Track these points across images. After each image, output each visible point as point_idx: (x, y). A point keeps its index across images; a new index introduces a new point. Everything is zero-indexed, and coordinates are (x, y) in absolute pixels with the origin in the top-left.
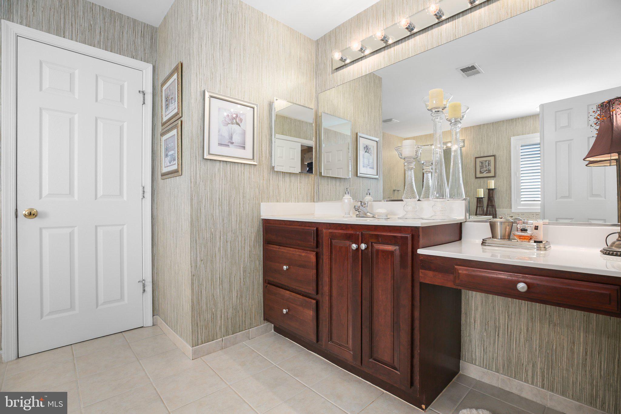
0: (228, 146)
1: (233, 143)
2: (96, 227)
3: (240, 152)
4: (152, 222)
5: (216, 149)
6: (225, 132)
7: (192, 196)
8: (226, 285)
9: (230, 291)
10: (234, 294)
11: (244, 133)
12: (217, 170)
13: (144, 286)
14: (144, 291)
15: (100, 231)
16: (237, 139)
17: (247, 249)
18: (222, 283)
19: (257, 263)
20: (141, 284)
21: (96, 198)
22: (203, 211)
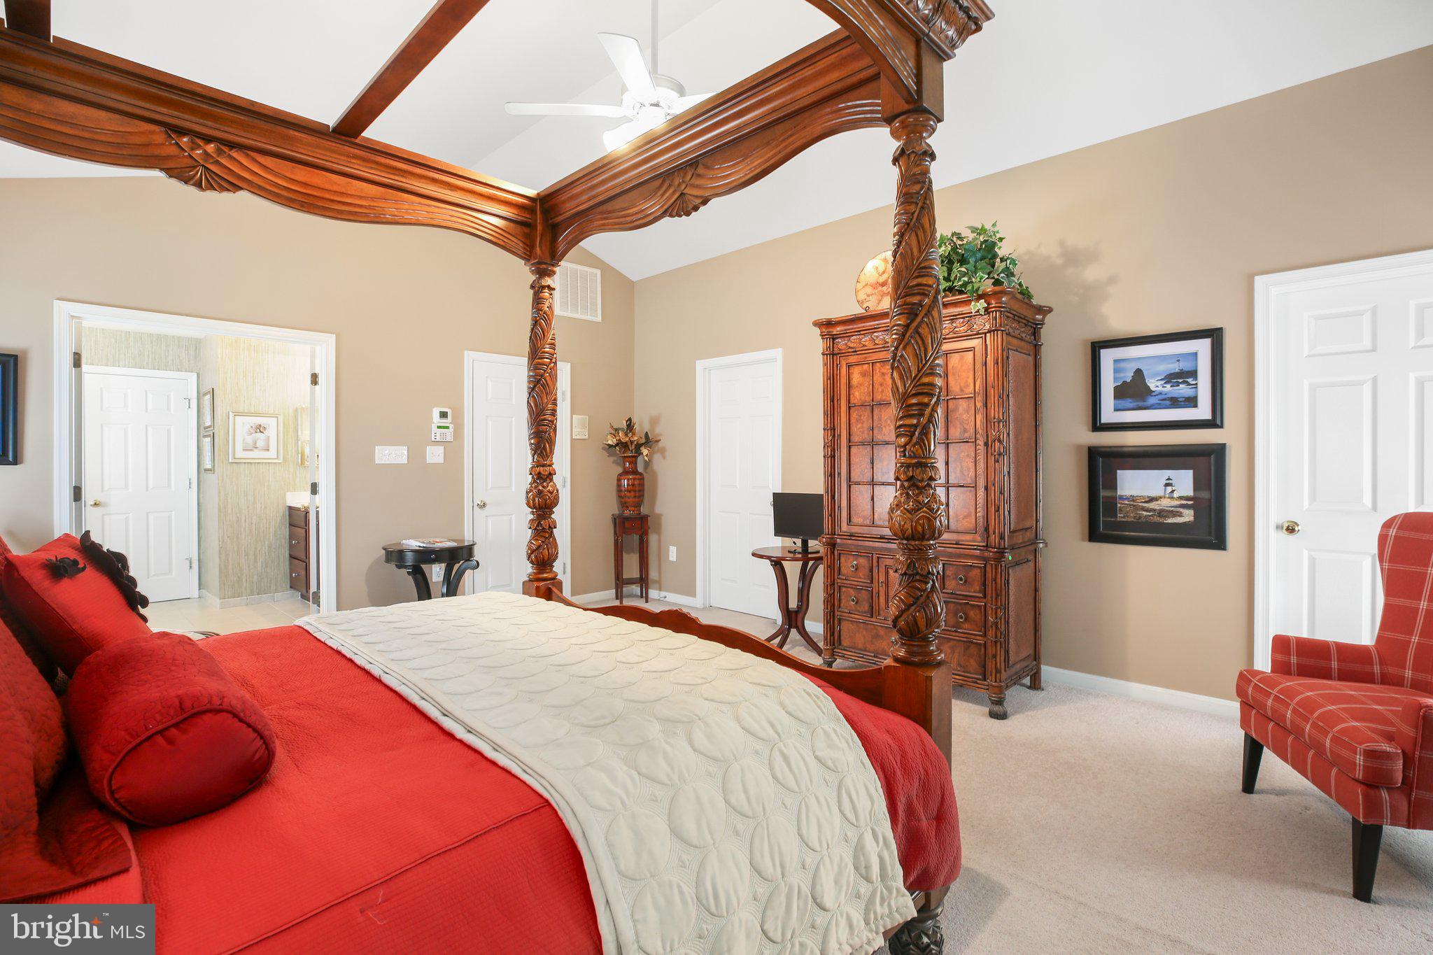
0: (252, 450)
1: (256, 448)
2: (147, 513)
3: (266, 454)
4: (198, 508)
5: (240, 454)
6: (249, 440)
7: (219, 490)
8: (251, 557)
9: (255, 561)
10: (259, 564)
11: (268, 439)
12: (242, 470)
13: (191, 563)
14: (191, 567)
15: (151, 517)
16: (260, 444)
17: (272, 530)
18: (247, 555)
19: (283, 541)
20: (188, 562)
21: (147, 490)
22: (229, 501)
